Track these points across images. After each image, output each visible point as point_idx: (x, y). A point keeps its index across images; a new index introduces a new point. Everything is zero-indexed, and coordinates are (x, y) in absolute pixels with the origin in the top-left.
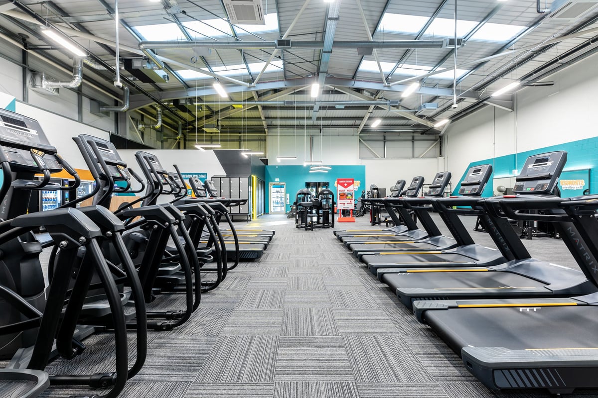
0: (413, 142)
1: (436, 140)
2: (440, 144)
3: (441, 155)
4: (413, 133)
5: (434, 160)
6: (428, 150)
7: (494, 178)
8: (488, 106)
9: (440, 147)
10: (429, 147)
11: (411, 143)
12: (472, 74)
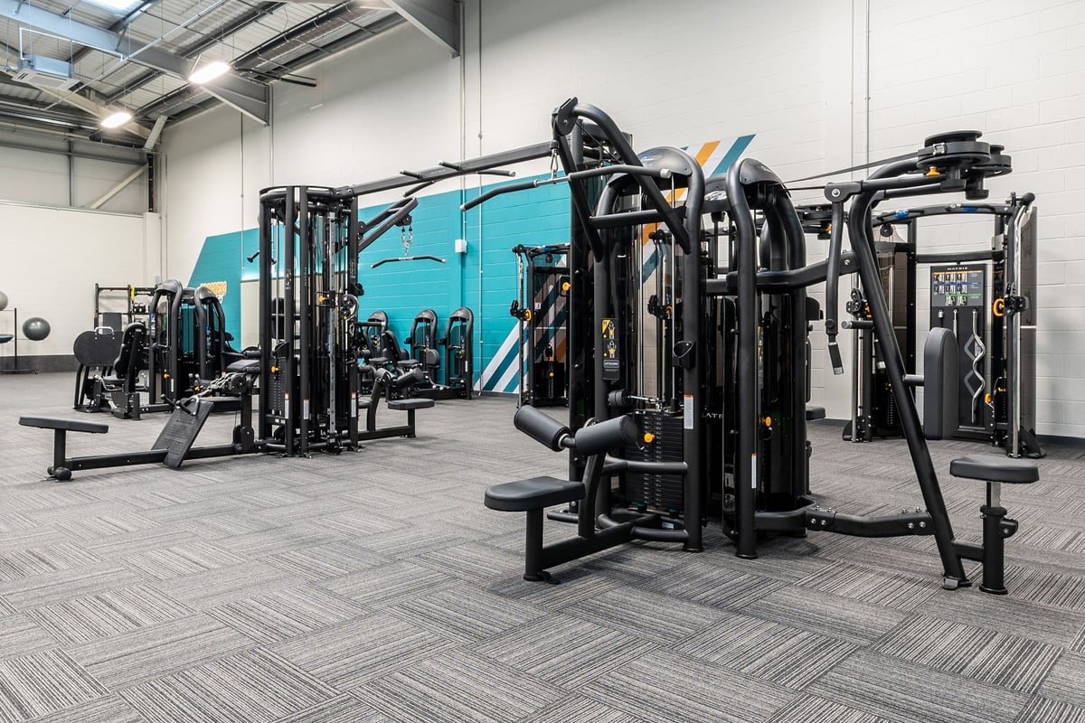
0: (70, 157)
1: (140, 163)
2: (151, 176)
3: (152, 206)
4: (71, 130)
5: (133, 221)
6: (119, 188)
7: (243, 279)
8: (222, 104)
9: (151, 184)
10: (121, 181)
11: (63, 159)
12: (145, 12)
